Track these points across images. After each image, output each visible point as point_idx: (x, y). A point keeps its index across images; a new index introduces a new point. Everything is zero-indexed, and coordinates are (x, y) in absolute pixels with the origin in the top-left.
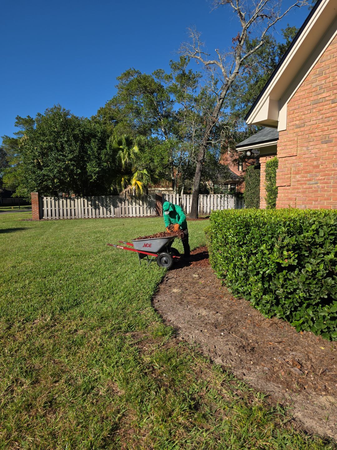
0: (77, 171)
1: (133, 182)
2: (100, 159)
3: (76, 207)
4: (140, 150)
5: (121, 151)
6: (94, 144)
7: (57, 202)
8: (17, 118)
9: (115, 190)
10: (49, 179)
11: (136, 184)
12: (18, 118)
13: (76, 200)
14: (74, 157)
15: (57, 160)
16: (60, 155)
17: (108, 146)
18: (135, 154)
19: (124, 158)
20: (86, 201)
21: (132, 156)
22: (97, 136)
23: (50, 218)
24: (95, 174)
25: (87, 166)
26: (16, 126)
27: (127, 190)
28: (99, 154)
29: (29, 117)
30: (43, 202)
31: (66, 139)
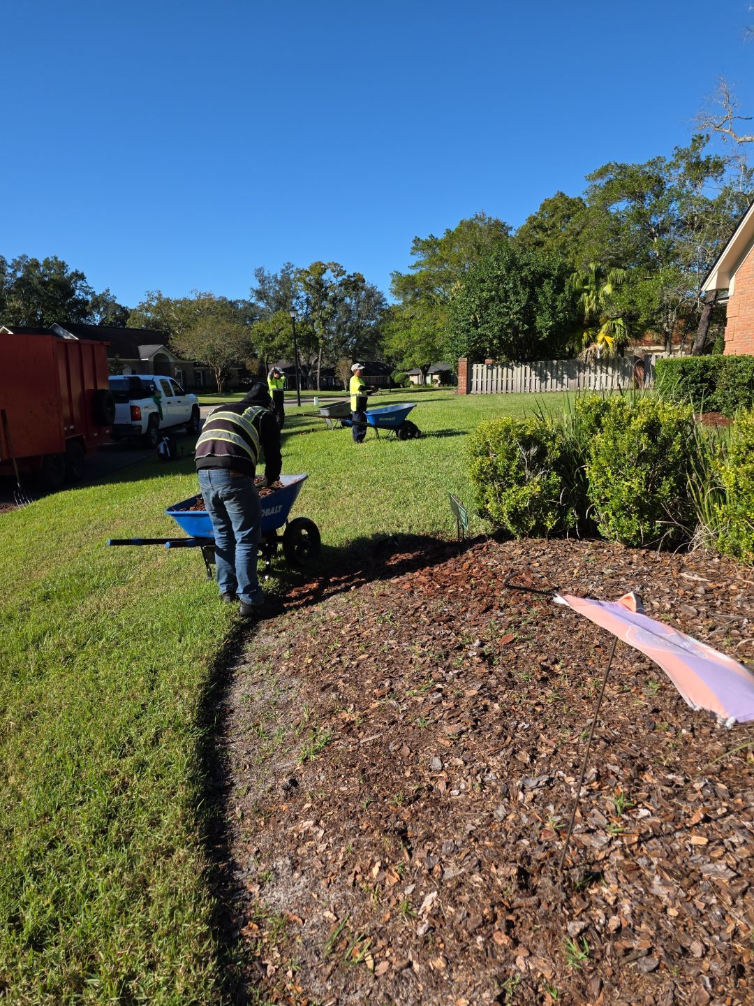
0: (523, 328)
1: (600, 337)
2: (554, 308)
3: (515, 378)
4: (614, 289)
5: (585, 294)
6: (547, 288)
7: (490, 371)
8: (414, 241)
9: (572, 351)
10: (486, 340)
11: (604, 340)
12: (417, 240)
13: (515, 368)
14: (522, 309)
15: (500, 314)
16: (504, 307)
17: (566, 288)
18: (606, 297)
19: (588, 303)
20: (528, 368)
21: (602, 300)
22: (553, 275)
23: (479, 392)
24: (547, 329)
25: (536, 320)
26: (412, 254)
27: (590, 349)
28: (554, 300)
29: (431, 236)
30: (472, 371)
31: (511, 285)
